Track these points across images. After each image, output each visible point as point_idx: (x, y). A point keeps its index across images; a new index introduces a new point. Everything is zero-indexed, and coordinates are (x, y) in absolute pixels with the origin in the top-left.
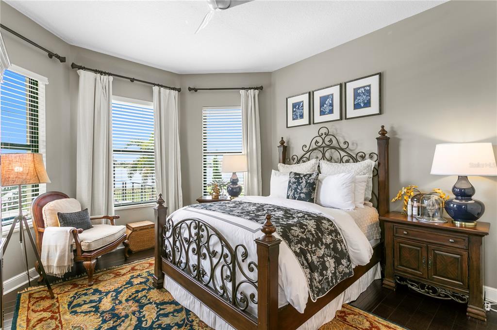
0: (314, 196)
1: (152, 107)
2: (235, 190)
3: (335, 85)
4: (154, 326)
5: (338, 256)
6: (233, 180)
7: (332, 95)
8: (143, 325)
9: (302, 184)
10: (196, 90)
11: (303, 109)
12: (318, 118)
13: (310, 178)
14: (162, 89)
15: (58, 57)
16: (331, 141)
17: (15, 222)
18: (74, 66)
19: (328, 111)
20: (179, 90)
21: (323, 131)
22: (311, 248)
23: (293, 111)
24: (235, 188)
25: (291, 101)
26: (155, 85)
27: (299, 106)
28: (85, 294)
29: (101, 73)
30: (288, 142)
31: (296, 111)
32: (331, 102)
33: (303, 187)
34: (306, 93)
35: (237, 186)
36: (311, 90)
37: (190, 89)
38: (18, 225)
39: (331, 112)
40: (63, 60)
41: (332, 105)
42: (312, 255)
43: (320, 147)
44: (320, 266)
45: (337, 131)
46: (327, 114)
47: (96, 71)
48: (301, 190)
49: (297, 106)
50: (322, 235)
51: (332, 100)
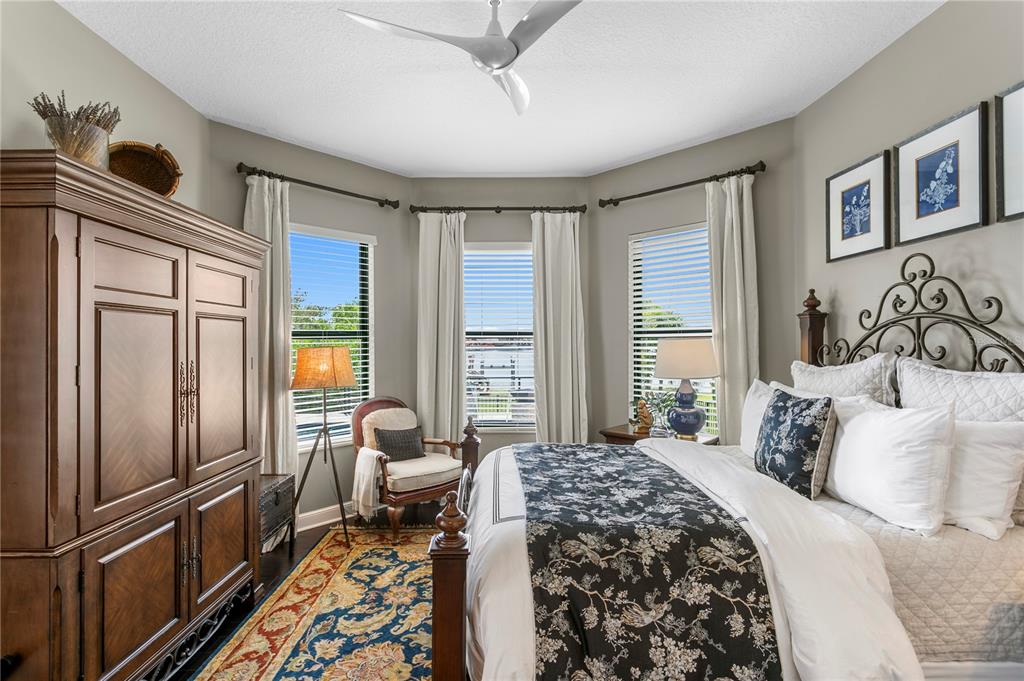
0: (813, 464)
1: (531, 253)
2: (683, 420)
3: (963, 114)
4: (402, 639)
5: (720, 649)
6: (682, 395)
7: (955, 146)
8: (392, 630)
9: (781, 428)
10: (616, 202)
11: (868, 205)
12: (911, 226)
13: (804, 414)
14: (547, 214)
15: (389, 203)
16: (941, 297)
17: (319, 437)
18: (414, 210)
19: (941, 198)
20: (583, 209)
21: (918, 265)
22: (613, 597)
23: (844, 214)
24: (685, 415)
25: (839, 186)
26: (535, 209)
27: (859, 198)
28: (379, 555)
29: (448, 210)
30: (833, 302)
31: (850, 212)
32: (950, 170)
33: (783, 435)
34: (877, 156)
35: (692, 410)
36: (889, 147)
37: (602, 204)
38: (322, 441)
39: (952, 201)
40: (395, 205)
41: (953, 178)
42: (607, 615)
43: (908, 315)
44: (625, 650)
45: (972, 261)
46: (939, 210)
47: (441, 210)
48: (777, 444)
49: (855, 198)
50: (676, 575)
51: (956, 165)
